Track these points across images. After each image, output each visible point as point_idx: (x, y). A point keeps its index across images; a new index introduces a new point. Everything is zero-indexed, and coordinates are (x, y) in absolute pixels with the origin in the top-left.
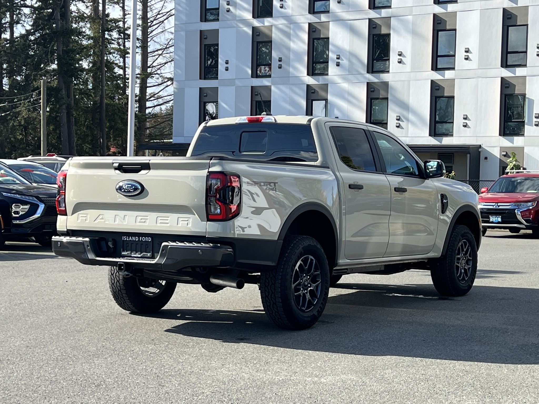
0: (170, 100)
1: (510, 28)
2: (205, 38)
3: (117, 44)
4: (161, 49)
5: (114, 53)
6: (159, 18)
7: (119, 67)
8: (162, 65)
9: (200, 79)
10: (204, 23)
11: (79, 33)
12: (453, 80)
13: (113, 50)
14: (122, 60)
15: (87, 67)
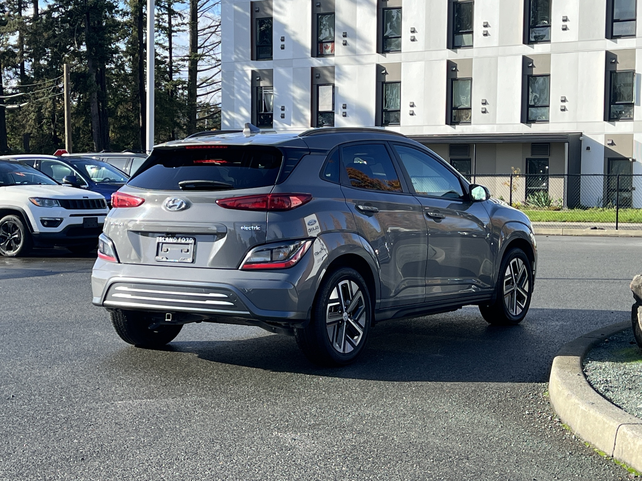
2: (256, 11)
4: (215, 26)
7: (164, 47)
11: (111, 7)
14: (167, 39)
15: (125, 49)
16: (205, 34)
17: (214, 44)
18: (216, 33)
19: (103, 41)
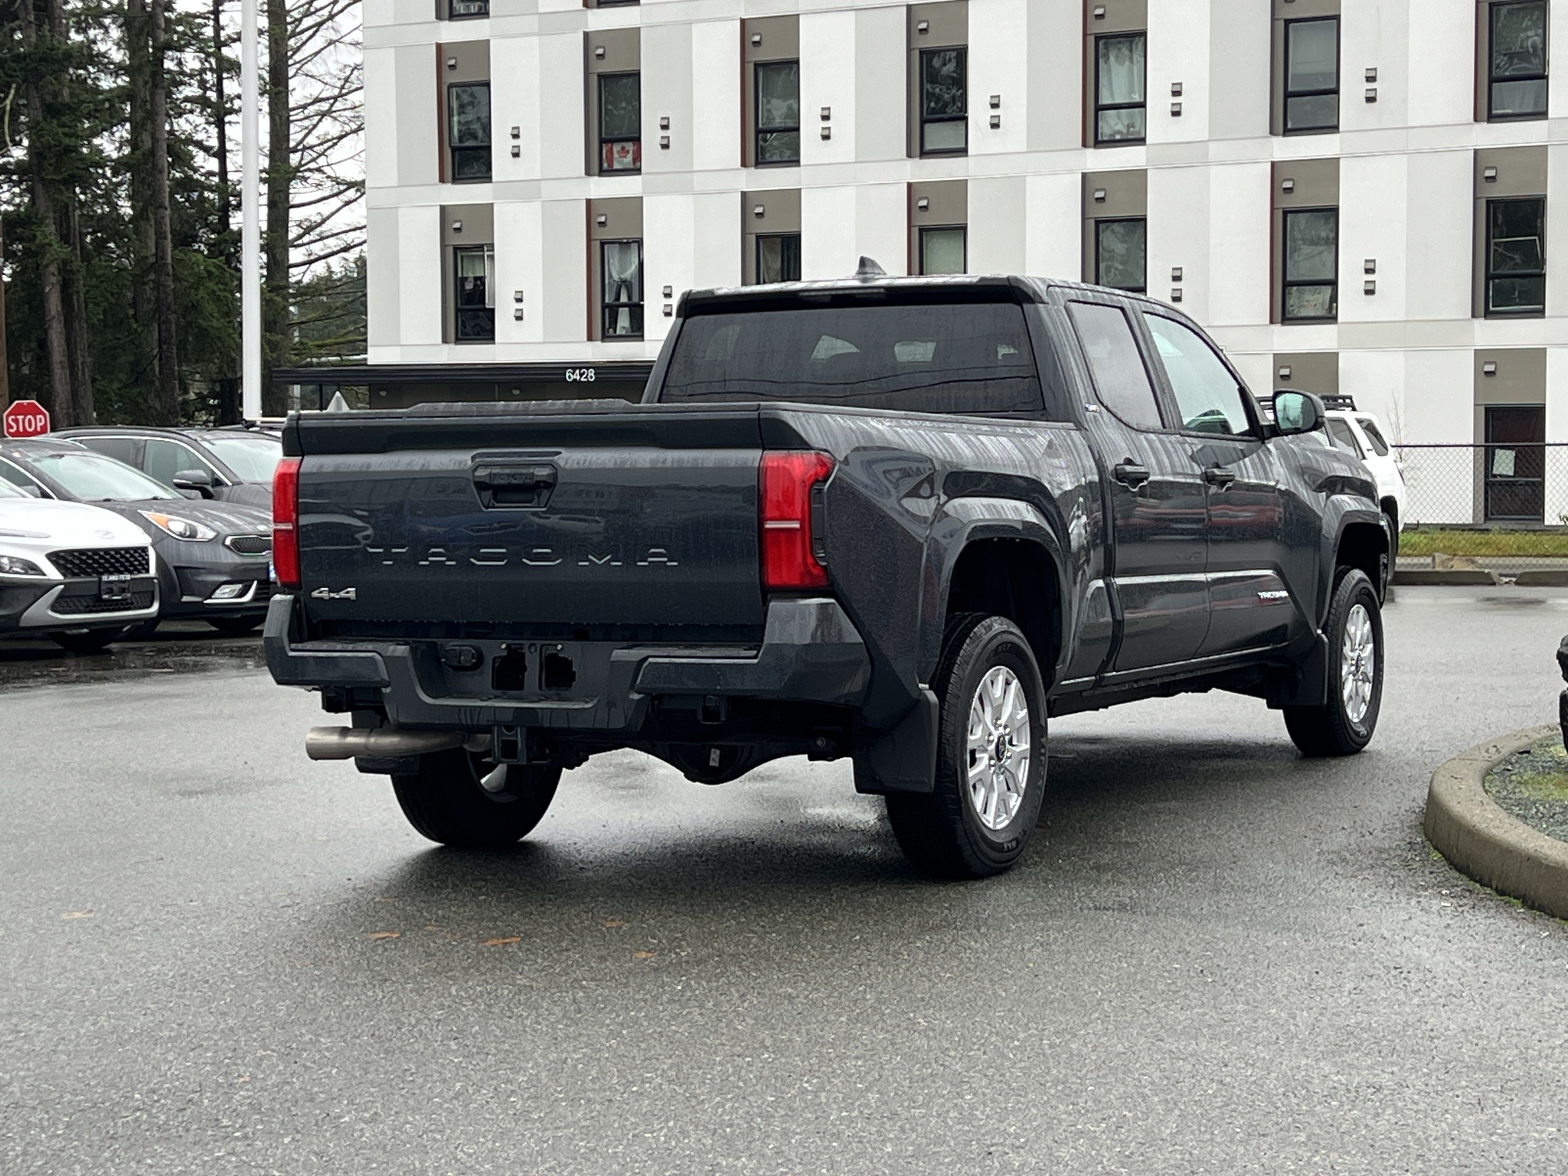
0: (356, 242)
1: (1291, 25)
2: (450, 66)
3: (199, 87)
4: (328, 99)
5: (191, 112)
6: (317, 10)
7: (207, 150)
8: (330, 144)
9: (442, 180)
10: (446, 23)
11: (88, 56)
12: (1142, 174)
13: (189, 106)
14: (213, 131)
15: (115, 155)
16: (306, 118)
17: (329, 141)
18: (334, 115)
19: (73, 139)
